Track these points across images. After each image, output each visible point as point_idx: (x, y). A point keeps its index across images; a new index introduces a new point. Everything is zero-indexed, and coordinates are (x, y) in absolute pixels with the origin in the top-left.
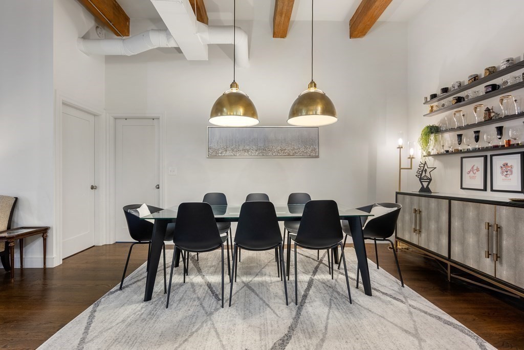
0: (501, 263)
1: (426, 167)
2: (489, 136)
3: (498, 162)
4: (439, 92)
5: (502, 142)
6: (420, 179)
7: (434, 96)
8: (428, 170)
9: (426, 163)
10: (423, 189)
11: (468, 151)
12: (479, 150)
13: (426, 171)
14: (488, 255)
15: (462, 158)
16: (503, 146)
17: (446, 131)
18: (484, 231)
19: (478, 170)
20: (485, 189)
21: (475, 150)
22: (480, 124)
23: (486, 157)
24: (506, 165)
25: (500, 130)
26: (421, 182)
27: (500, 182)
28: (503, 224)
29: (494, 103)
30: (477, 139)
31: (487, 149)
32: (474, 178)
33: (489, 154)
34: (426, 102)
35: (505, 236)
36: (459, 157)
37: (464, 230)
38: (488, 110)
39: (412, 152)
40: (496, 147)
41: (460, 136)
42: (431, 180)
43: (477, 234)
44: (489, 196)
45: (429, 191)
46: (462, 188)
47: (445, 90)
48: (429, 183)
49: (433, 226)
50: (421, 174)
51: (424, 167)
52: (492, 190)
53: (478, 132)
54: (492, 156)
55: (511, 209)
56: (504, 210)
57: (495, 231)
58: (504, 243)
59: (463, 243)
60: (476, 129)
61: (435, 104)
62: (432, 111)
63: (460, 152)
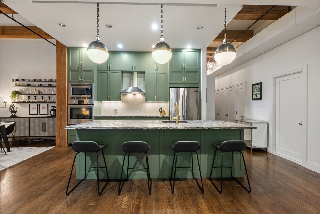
0: (45, 132)
1: (14, 107)
2: (39, 98)
3: (42, 106)
4: (20, 80)
5: (43, 101)
6: (11, 112)
7: (17, 80)
8: (15, 108)
9: (14, 105)
10: (12, 115)
11: (32, 102)
12: (36, 102)
13: (14, 108)
14: (42, 131)
15: (30, 104)
16: (43, 102)
17: (23, 94)
18: (41, 125)
19: (35, 108)
20: (38, 114)
21: (35, 102)
22: (36, 94)
23: (38, 104)
24: (44, 107)
25: (42, 97)
26: (12, 113)
27: (42, 111)
28: (46, 122)
29: (41, 89)
30: (35, 99)
31: (39, 102)
32: (34, 111)
33: (39, 104)
34: (13, 81)
35: (46, 125)
36: (29, 104)
37: (35, 126)
38: (39, 91)
39: (5, 100)
40: (41, 102)
41: (29, 97)
42: (16, 112)
43: (39, 126)
44: (39, 116)
45: (16, 116)
46: (29, 114)
47: (23, 80)
48: (15, 113)
49: (22, 128)
50: (11, 110)
51: (13, 107)
52: (40, 114)
53: (36, 97)
54: (40, 104)
55: (48, 118)
56: (46, 119)
57: (44, 124)
58: (46, 127)
59: (34, 130)
60: (35, 96)
61: (17, 83)
62: (16, 85)
63: (29, 102)
